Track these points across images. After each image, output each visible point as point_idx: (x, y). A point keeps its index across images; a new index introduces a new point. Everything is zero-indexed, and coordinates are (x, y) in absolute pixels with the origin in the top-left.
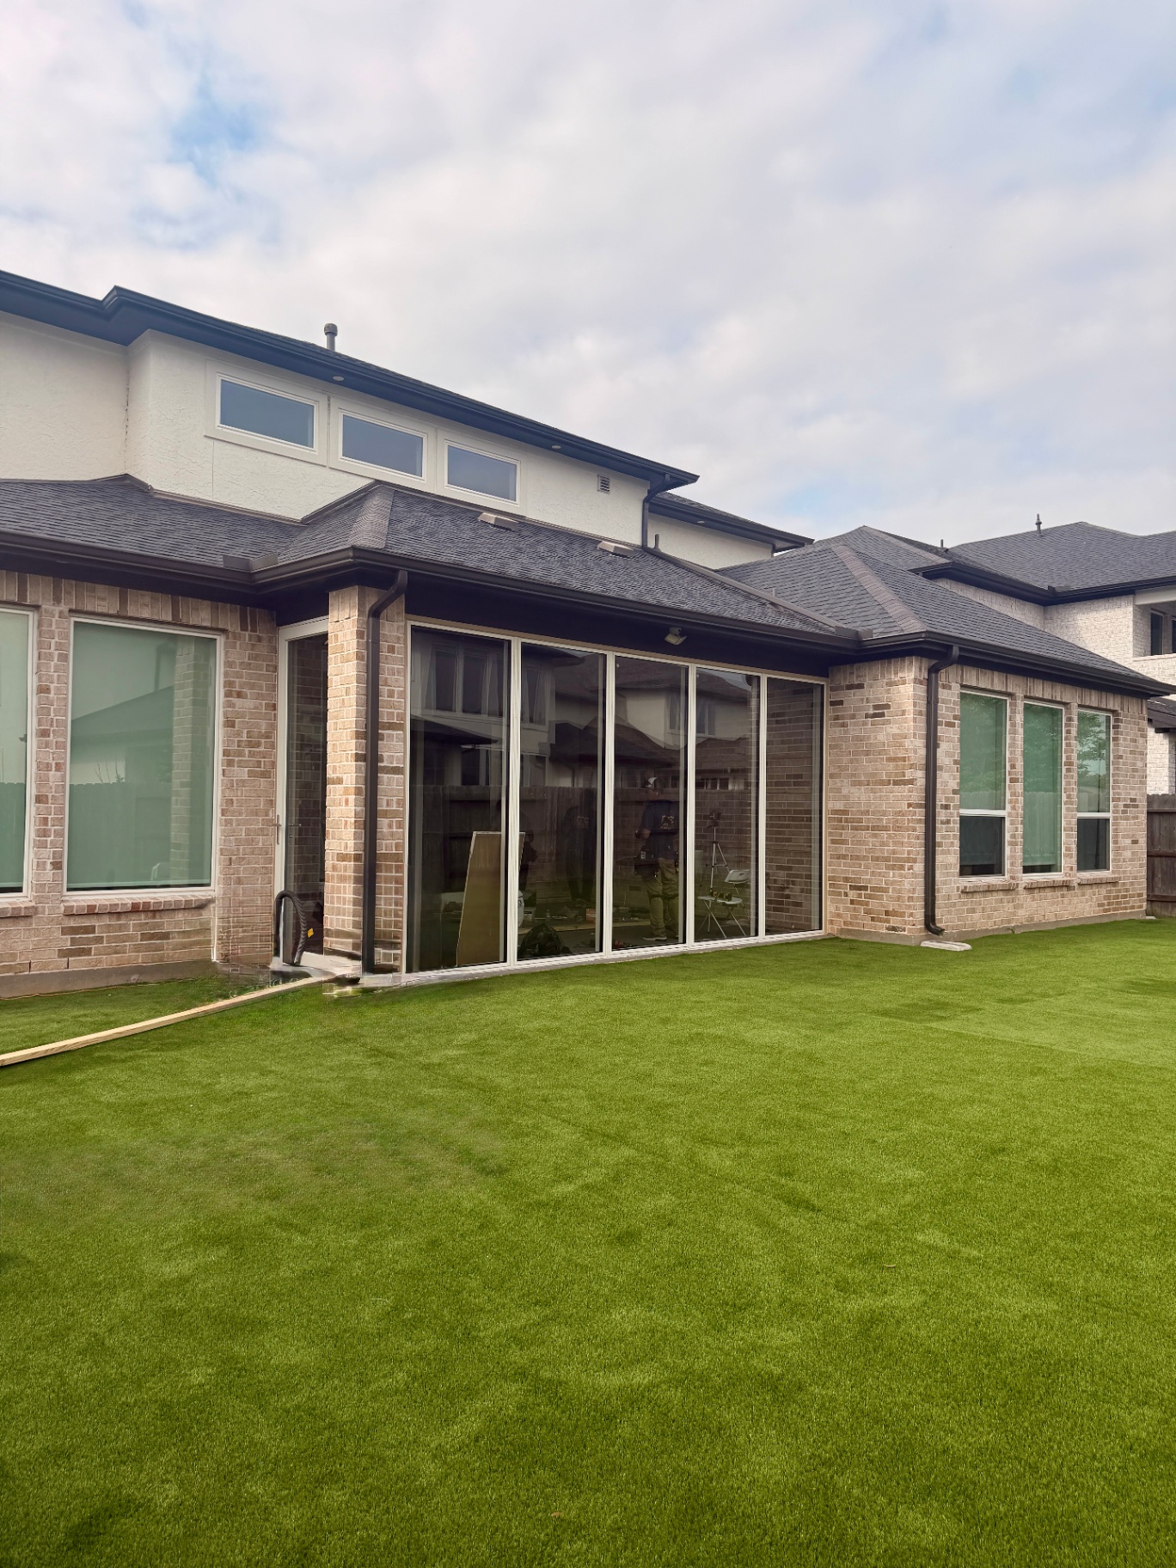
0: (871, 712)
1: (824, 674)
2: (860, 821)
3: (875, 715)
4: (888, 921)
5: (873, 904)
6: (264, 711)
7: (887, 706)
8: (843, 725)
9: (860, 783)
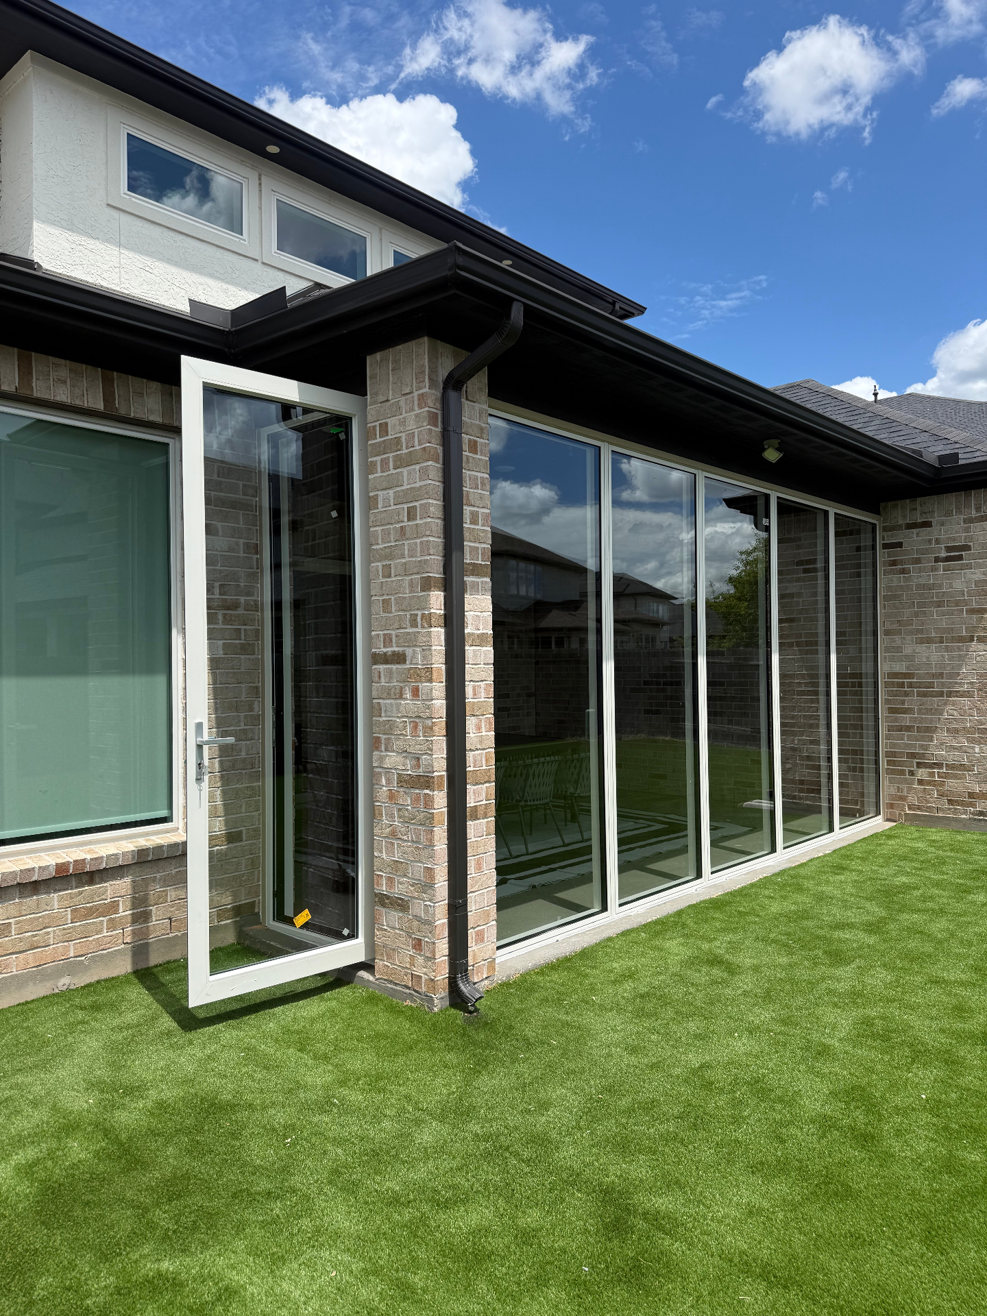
0: (943, 554)
1: (875, 510)
2: (931, 685)
3: (948, 559)
4: (973, 805)
5: (952, 784)
6: (242, 555)
7: (967, 548)
8: (903, 571)
9: (929, 641)
